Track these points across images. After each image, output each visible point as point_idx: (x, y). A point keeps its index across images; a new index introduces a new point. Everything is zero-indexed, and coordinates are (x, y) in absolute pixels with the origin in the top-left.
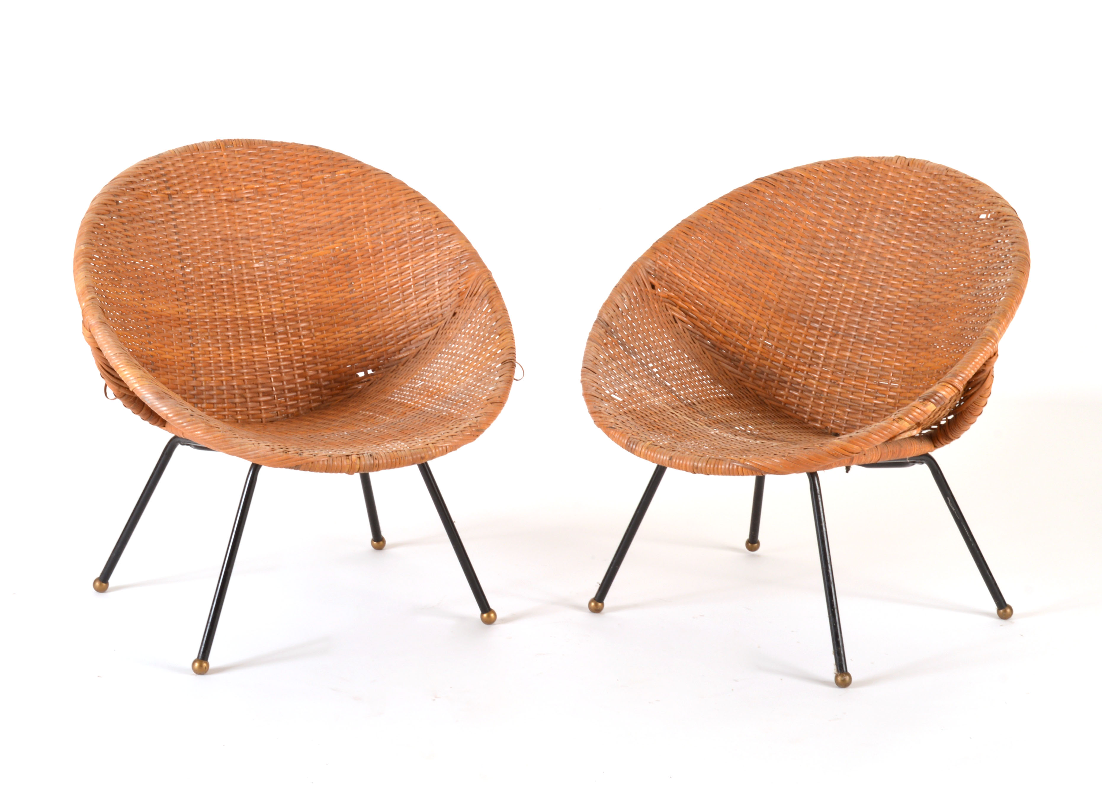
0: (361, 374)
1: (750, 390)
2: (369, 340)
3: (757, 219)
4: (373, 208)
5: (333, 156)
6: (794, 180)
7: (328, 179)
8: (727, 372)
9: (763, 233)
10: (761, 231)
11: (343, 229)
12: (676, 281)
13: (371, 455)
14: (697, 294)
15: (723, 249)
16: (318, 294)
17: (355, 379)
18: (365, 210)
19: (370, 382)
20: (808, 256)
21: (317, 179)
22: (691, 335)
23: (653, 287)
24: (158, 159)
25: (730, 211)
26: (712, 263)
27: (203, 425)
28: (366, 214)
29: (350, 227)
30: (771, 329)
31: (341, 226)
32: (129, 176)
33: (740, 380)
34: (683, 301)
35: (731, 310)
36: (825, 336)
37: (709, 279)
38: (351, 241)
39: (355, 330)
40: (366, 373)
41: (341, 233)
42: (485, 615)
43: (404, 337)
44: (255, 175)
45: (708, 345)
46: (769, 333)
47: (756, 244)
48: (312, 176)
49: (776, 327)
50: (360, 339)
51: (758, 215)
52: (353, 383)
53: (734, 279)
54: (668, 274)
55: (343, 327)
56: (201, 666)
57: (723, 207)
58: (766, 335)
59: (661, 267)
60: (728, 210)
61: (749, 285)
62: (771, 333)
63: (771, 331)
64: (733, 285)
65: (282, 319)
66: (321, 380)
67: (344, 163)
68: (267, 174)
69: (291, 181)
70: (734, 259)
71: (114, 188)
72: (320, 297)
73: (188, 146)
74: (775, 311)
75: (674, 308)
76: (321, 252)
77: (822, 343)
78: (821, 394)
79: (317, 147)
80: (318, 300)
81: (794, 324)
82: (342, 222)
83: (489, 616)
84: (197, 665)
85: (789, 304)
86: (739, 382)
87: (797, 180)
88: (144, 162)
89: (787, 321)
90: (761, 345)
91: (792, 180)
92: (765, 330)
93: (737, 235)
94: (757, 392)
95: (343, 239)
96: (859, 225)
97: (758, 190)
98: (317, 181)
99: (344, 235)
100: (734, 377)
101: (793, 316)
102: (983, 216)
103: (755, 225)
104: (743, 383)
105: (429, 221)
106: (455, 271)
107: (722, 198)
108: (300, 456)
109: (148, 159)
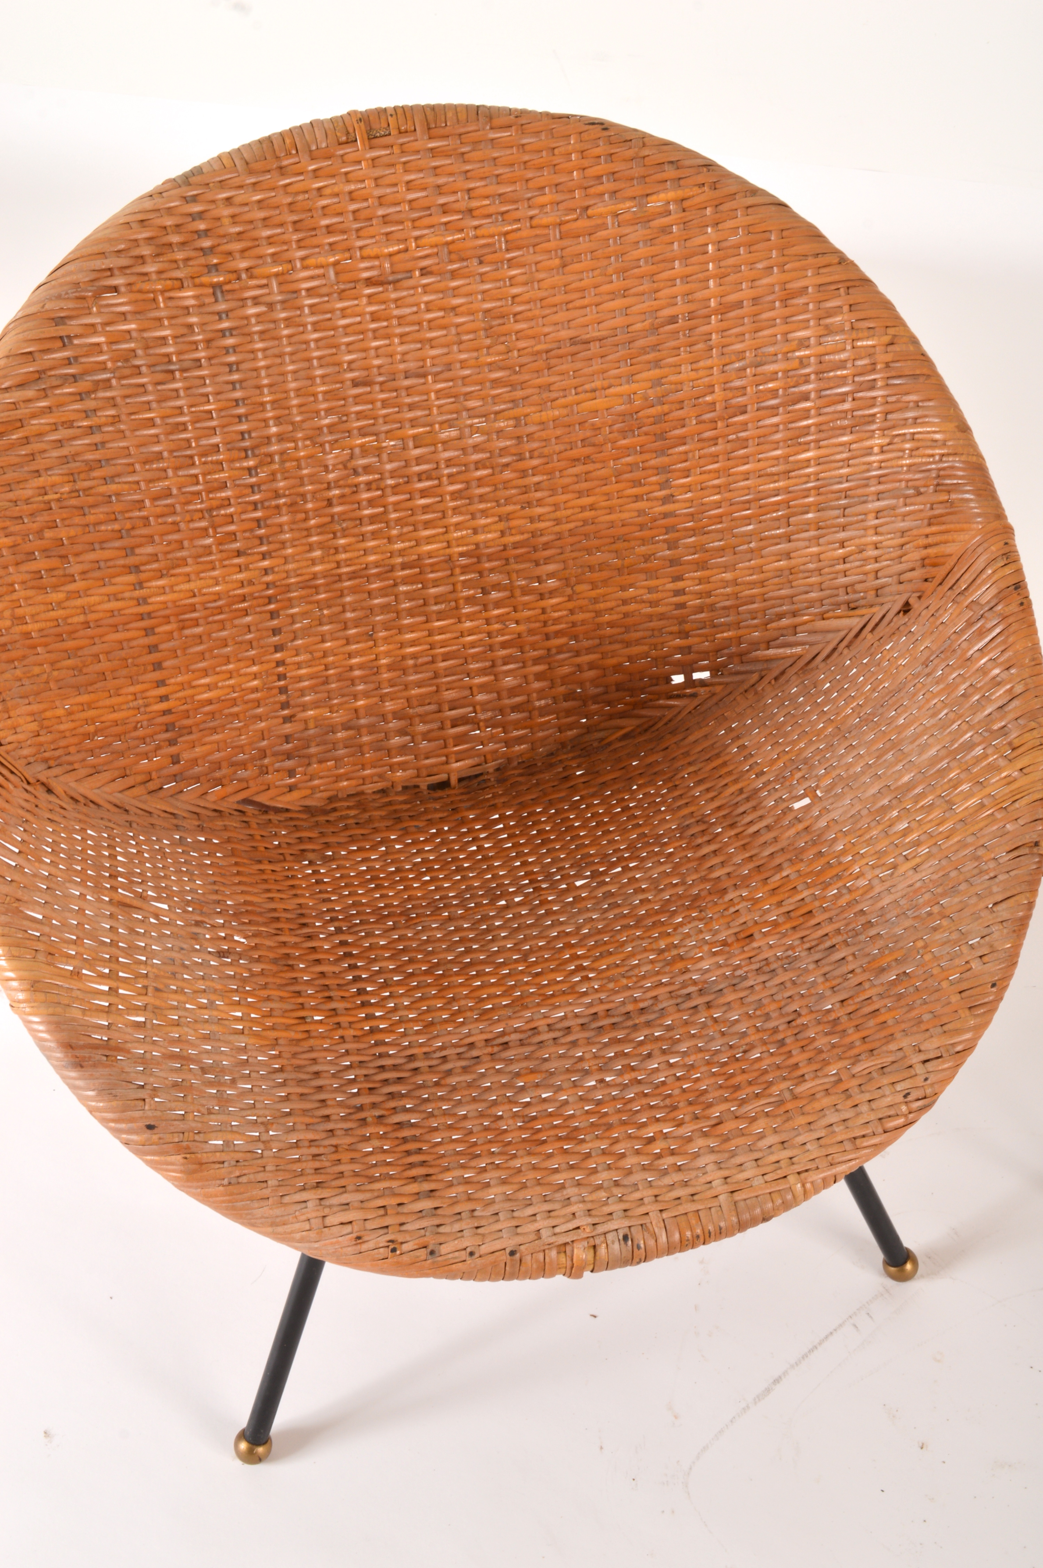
0: (678, 679)
2: (700, 609)
4: (733, 298)
5: (644, 153)
7: (627, 216)
11: (655, 347)
16: (586, 501)
17: (662, 688)
18: (713, 303)
21: (601, 215)
27: (178, 1158)
28: (716, 312)
29: (673, 344)
31: (652, 339)
38: (672, 378)
39: (671, 586)
40: (688, 677)
41: (651, 356)
43: (780, 616)
44: (445, 209)
48: (587, 208)
50: (682, 606)
52: (659, 695)
55: (642, 576)
65: (503, 555)
66: (588, 684)
68: (474, 204)
69: (535, 222)
72: (592, 507)
73: (269, 139)
76: (599, 403)
80: (588, 514)
82: (655, 329)
88: (149, 205)
95: (655, 373)
98: (599, 222)
99: (657, 363)
105: (870, 352)
106: (919, 499)
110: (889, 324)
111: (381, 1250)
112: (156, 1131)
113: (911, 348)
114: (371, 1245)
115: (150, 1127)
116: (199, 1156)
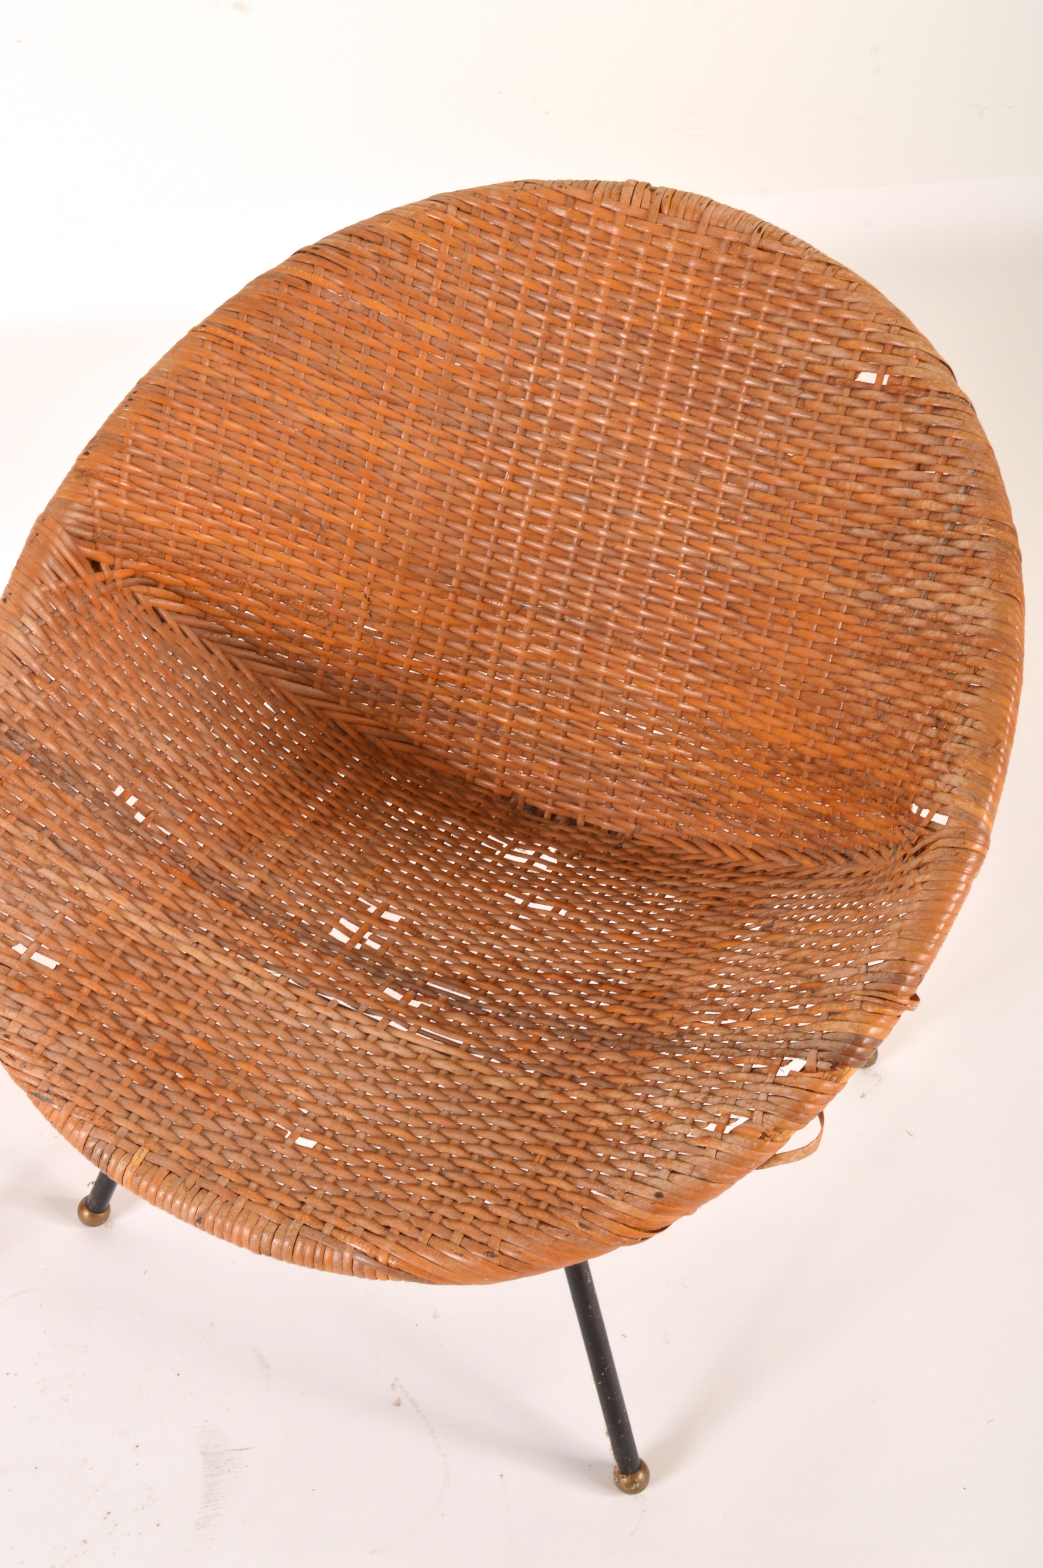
1: (346, 728)
3: (314, 354)
6: (390, 253)
8: (291, 697)
9: (333, 389)
10: (326, 385)
12: (147, 534)
14: (201, 551)
15: (245, 440)
20: (442, 434)
22: (200, 637)
23: (96, 566)
25: (249, 344)
26: (224, 475)
30: (375, 601)
33: (321, 709)
34: (170, 572)
35: (281, 573)
36: (495, 611)
37: (222, 513)
45: (241, 648)
46: (371, 608)
47: (321, 417)
49: (386, 597)
51: (316, 346)
53: (277, 503)
54: (125, 525)
57: (230, 336)
58: (365, 615)
59: (106, 515)
60: (244, 342)
61: (314, 513)
62: (376, 610)
63: (375, 606)
64: (279, 518)
70: (273, 460)
74: (380, 564)
75: (153, 590)
77: (491, 626)
78: (497, 728)
81: (425, 588)
85: (408, 546)
86: (318, 713)
87: (396, 251)
89: (408, 582)
90: (357, 635)
91: (384, 250)
92: (363, 605)
93: (273, 401)
94: (361, 728)
96: (553, 359)
97: (307, 282)
100: (307, 706)
101: (420, 570)
102: (867, 377)
103: (312, 371)
104: (326, 712)
107: (223, 310)
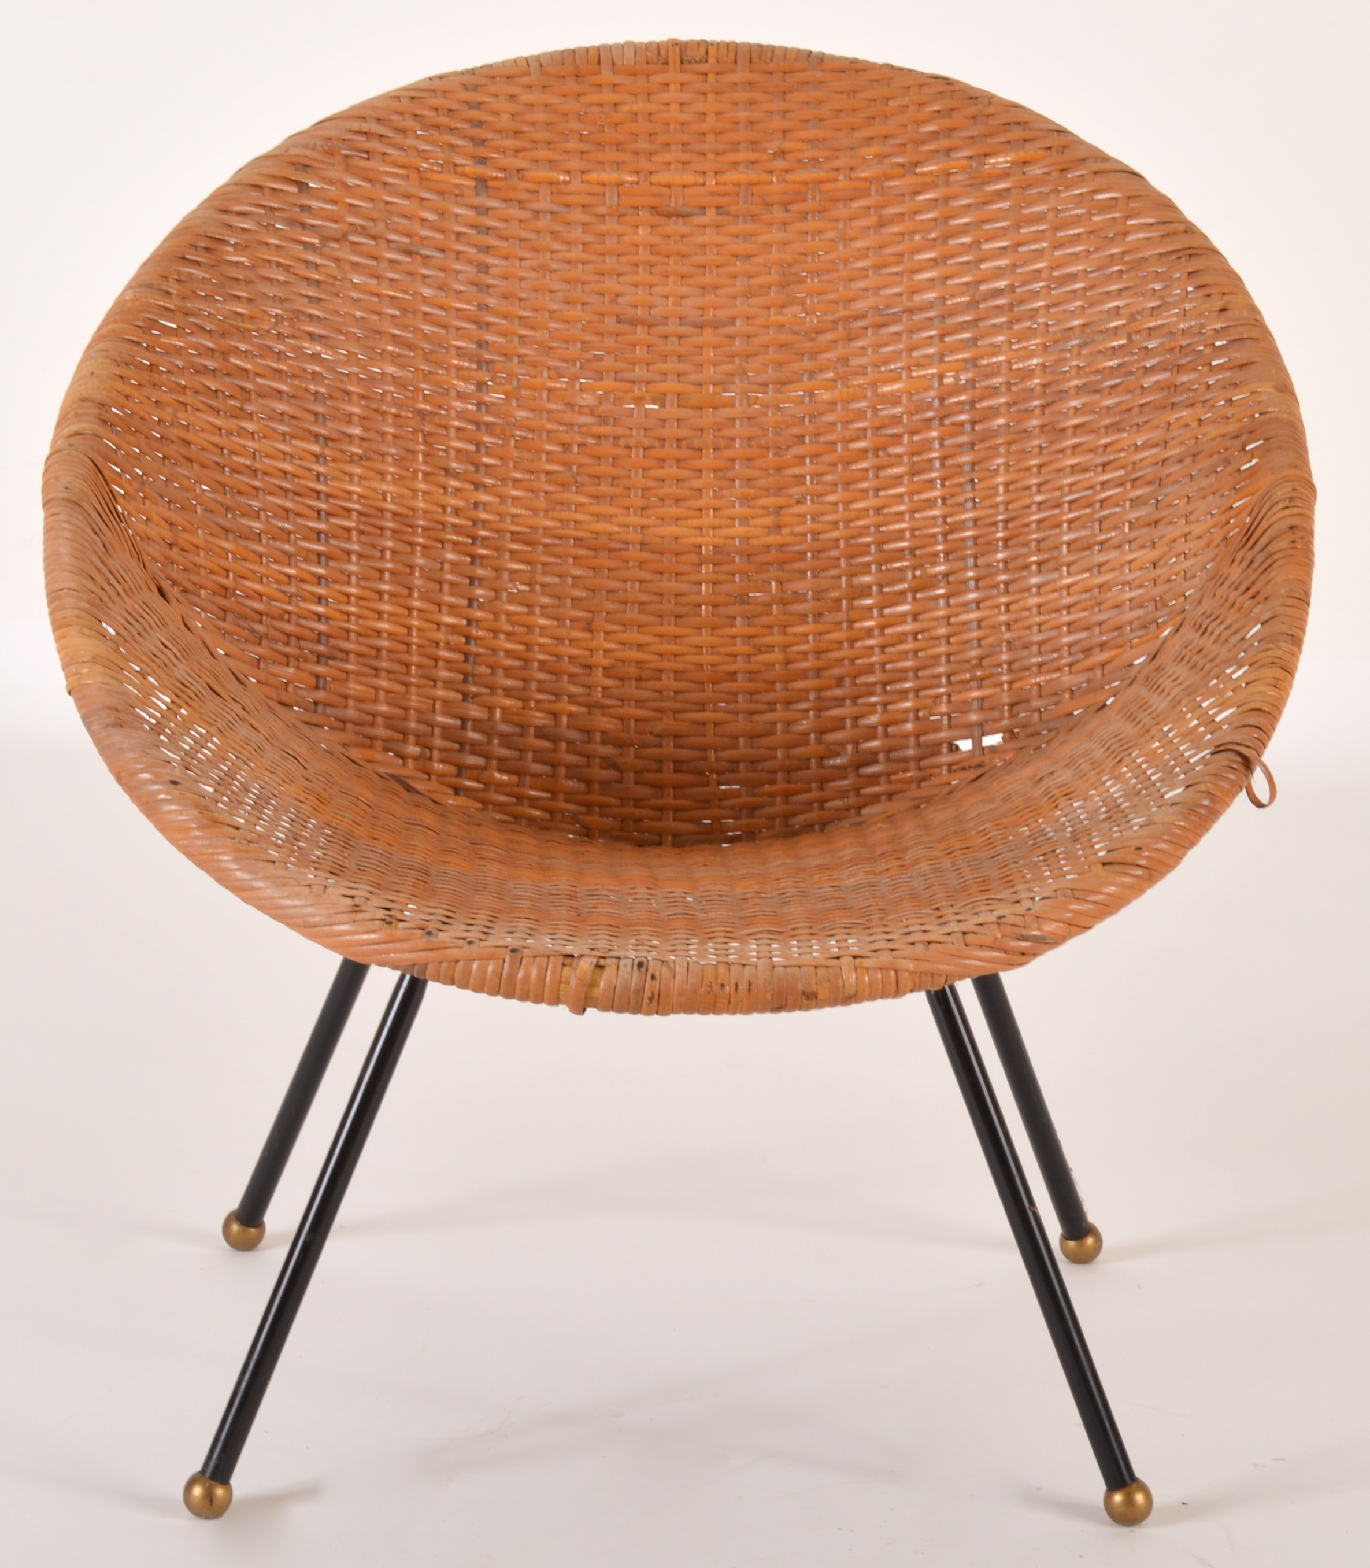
0: (965, 745)
5: (991, 110)
13: (640, 965)
19: (980, 771)
24: (468, 79)
32: (363, 118)
40: (977, 743)
42: (1118, 1498)
48: (917, 164)
56: (209, 1496)
67: (1017, 133)
71: (306, 146)
79: (948, 81)
83: (1129, 1501)
84: (197, 1491)
95: (971, 352)
108: (426, 939)
109: (441, 77)
110: (1226, 291)
111: (377, 922)
112: (178, 787)
113: (1245, 314)
114: (367, 916)
115: (174, 783)
116: (216, 815)
